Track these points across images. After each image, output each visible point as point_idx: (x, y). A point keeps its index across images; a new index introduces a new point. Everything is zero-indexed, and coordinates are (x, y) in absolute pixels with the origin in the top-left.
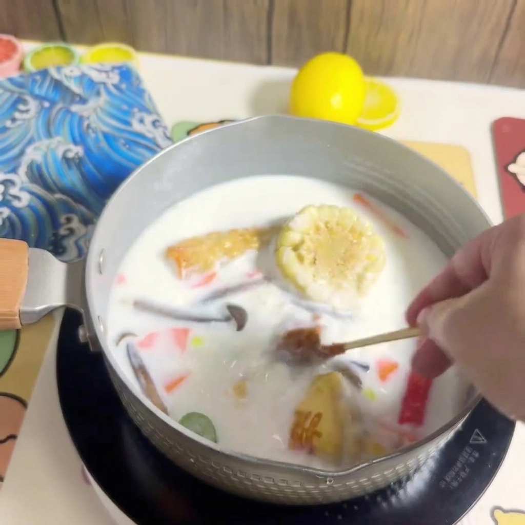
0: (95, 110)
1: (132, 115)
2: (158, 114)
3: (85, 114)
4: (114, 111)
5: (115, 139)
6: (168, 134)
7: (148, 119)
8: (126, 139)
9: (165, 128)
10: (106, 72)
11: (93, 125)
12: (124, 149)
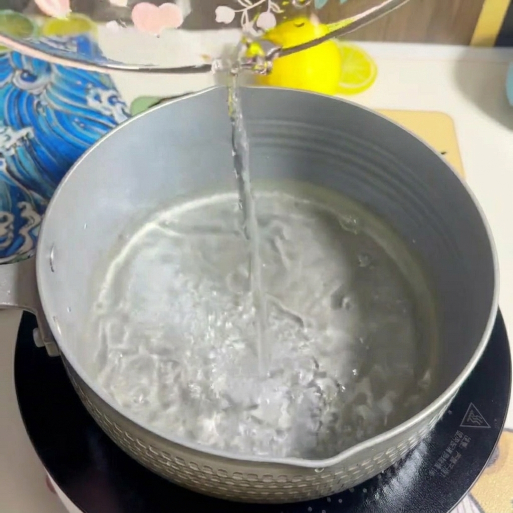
0: (45, 87)
1: (87, 91)
2: (114, 89)
3: (35, 92)
4: (67, 88)
5: (69, 117)
6: (127, 111)
7: (105, 95)
8: (79, 117)
9: (124, 104)
10: (64, 44)
11: (44, 103)
12: (79, 129)
